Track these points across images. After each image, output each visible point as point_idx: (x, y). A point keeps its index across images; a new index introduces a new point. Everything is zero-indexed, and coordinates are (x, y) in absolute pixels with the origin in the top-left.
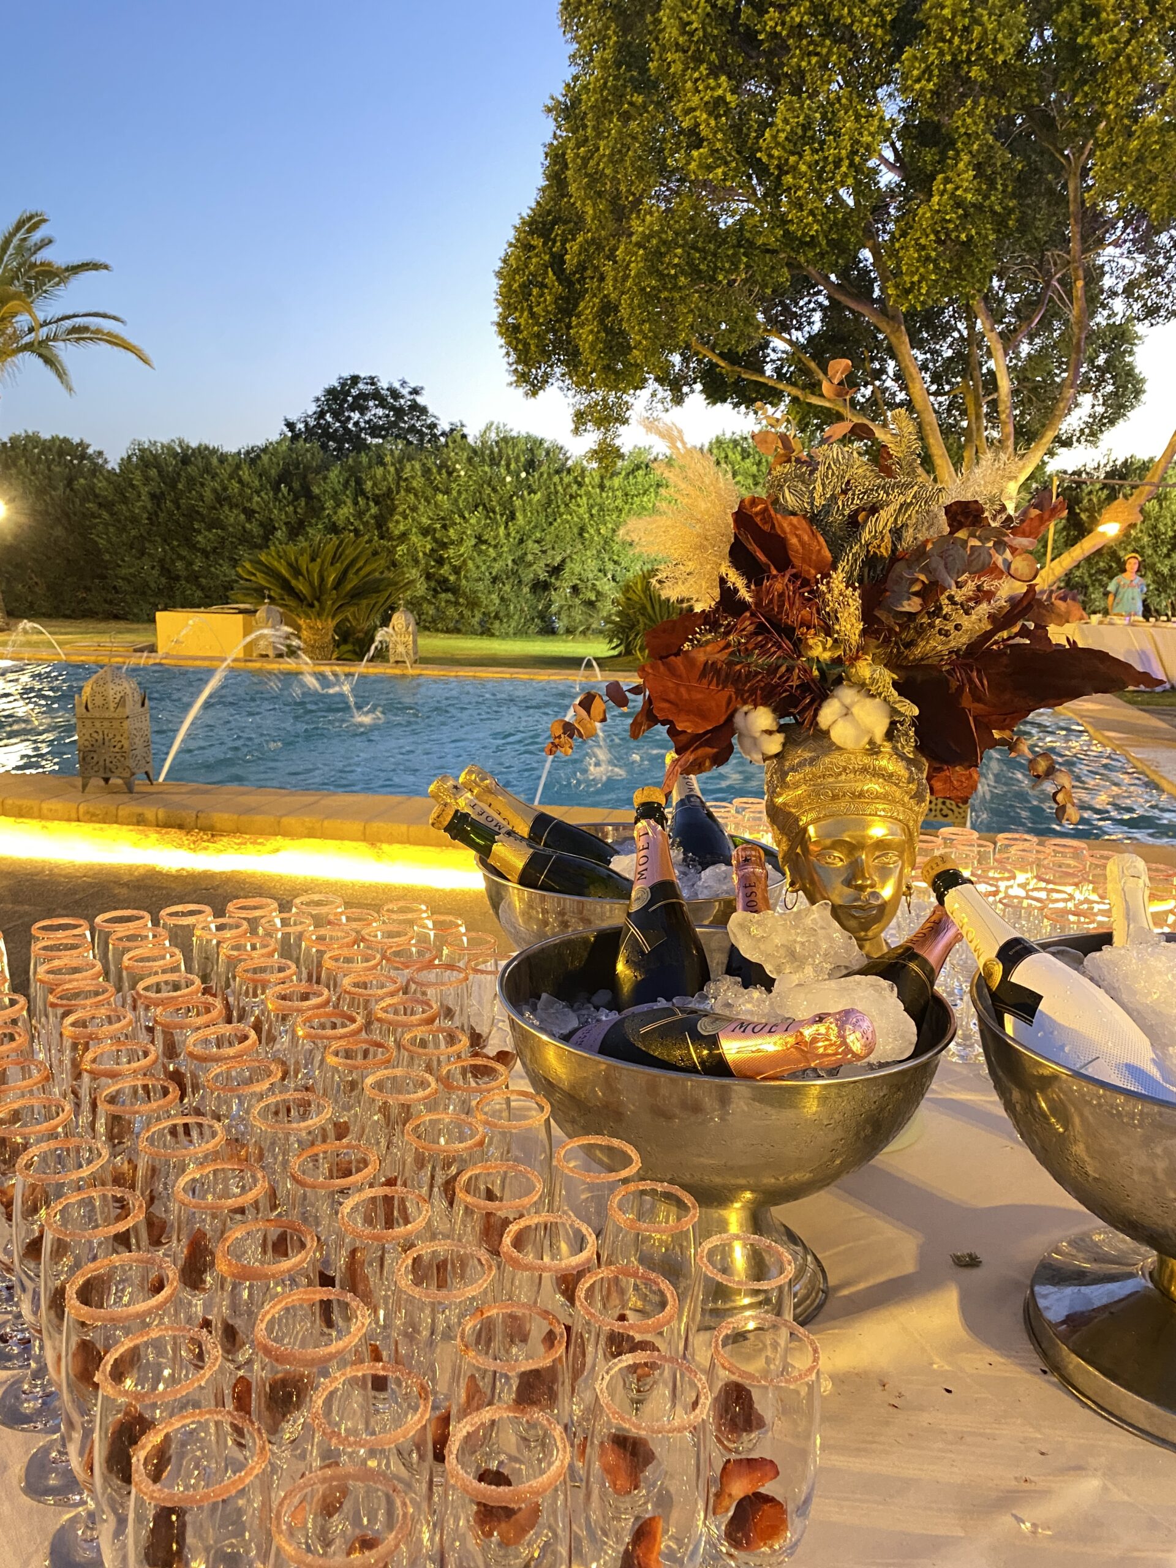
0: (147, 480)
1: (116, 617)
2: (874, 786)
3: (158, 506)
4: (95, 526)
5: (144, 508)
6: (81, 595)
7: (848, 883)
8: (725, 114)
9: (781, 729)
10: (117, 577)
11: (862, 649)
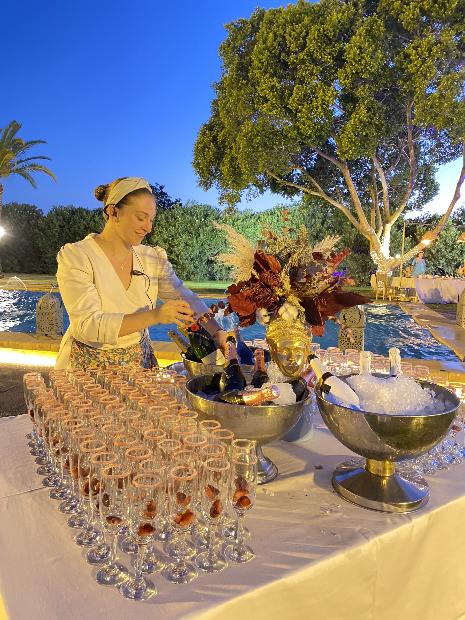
0: (58, 220)
1: (44, 273)
2: (295, 332)
3: (62, 230)
4: (38, 238)
5: (57, 231)
6: (31, 264)
7: (288, 359)
8: (276, 91)
9: (269, 315)
10: (46, 258)
11: (291, 292)
